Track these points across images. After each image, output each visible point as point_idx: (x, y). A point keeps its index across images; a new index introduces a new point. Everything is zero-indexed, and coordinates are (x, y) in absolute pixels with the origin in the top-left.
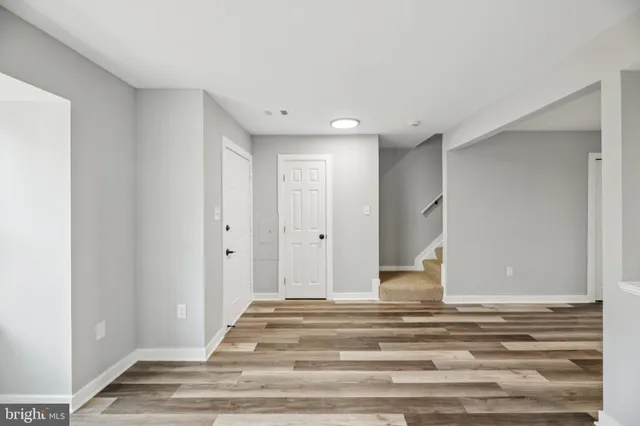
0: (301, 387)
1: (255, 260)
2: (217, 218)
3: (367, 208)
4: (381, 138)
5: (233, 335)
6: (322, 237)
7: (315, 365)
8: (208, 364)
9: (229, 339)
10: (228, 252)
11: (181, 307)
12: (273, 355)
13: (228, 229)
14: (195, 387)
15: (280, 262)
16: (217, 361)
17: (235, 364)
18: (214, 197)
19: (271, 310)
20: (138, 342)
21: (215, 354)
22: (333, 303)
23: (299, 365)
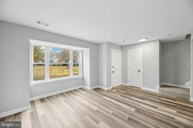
0: (119, 98)
1: (122, 75)
2: (110, 65)
3: (155, 63)
4: (160, 41)
5: (113, 88)
6: (139, 71)
7: (125, 97)
8: (107, 91)
9: (112, 89)
10: (113, 72)
11: (103, 80)
12: (118, 93)
13: (113, 67)
14: (104, 93)
15: (128, 76)
16: (109, 91)
17: (110, 92)
18: (109, 60)
19: (124, 87)
20: (98, 84)
21: (109, 90)
22: (142, 89)
23: (121, 96)
